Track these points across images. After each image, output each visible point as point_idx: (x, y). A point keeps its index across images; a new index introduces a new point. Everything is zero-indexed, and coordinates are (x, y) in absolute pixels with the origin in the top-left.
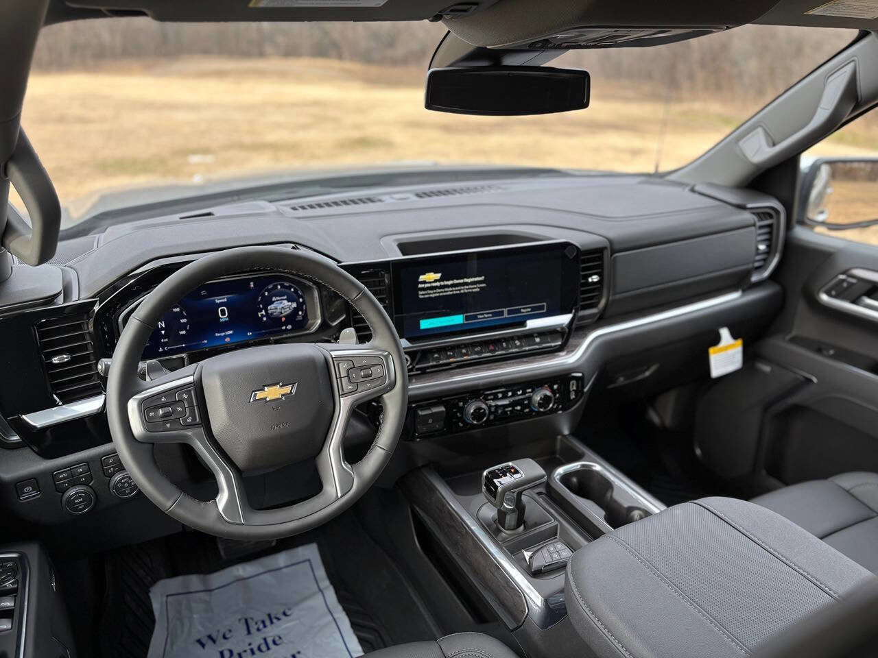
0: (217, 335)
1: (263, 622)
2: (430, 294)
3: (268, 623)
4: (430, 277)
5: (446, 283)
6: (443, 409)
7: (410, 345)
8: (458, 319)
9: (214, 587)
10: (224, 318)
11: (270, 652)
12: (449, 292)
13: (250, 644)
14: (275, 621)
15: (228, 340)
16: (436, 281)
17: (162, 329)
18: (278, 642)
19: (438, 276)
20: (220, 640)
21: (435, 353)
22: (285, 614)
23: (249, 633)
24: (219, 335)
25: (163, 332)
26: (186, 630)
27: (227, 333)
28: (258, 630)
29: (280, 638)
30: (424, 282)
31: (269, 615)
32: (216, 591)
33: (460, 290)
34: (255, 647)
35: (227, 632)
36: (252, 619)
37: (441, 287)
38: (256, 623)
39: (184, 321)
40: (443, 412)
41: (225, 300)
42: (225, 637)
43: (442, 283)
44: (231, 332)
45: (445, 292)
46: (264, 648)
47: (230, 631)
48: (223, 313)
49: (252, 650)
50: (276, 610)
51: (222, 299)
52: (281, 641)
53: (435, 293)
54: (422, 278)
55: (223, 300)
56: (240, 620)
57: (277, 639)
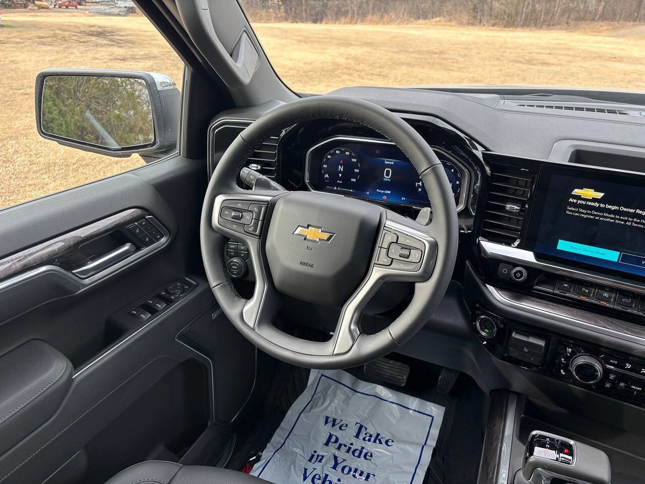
0: (378, 190)
1: (371, 436)
2: (583, 213)
3: (372, 439)
4: (589, 193)
5: (608, 206)
6: (542, 343)
7: (534, 261)
8: (612, 256)
9: (358, 391)
10: (387, 178)
11: (359, 459)
12: (609, 218)
13: (352, 444)
14: (377, 441)
15: (385, 197)
16: (594, 200)
17: (340, 172)
18: (367, 457)
19: (600, 195)
20: (337, 427)
21: (566, 282)
22: (387, 442)
23: (357, 436)
24: (379, 191)
25: (340, 175)
26: (325, 405)
27: (386, 192)
28: (364, 439)
29: (371, 456)
30: (578, 197)
31: (378, 435)
32: (359, 394)
33: (625, 221)
34: (353, 448)
35: (345, 425)
36: (366, 429)
37: (599, 209)
38: (366, 434)
39: (357, 171)
40: (541, 346)
41: (393, 163)
42: (340, 428)
43: (602, 205)
44: (389, 192)
45: (603, 217)
46: (357, 454)
47: (347, 426)
48: (388, 174)
49: (350, 448)
50: (385, 435)
51: (390, 161)
52: (370, 458)
53: (589, 214)
54: (576, 192)
55: (391, 163)
56: (357, 423)
57: (369, 454)
